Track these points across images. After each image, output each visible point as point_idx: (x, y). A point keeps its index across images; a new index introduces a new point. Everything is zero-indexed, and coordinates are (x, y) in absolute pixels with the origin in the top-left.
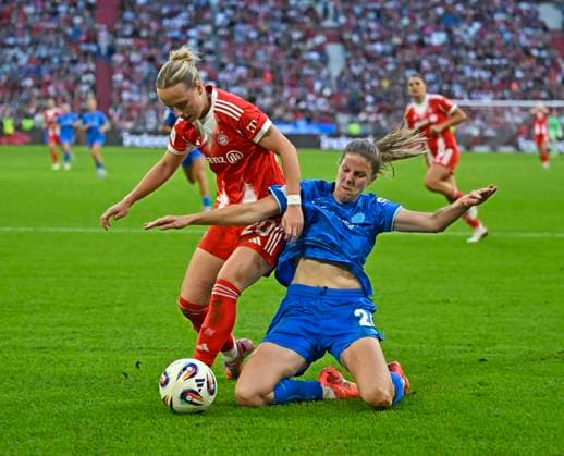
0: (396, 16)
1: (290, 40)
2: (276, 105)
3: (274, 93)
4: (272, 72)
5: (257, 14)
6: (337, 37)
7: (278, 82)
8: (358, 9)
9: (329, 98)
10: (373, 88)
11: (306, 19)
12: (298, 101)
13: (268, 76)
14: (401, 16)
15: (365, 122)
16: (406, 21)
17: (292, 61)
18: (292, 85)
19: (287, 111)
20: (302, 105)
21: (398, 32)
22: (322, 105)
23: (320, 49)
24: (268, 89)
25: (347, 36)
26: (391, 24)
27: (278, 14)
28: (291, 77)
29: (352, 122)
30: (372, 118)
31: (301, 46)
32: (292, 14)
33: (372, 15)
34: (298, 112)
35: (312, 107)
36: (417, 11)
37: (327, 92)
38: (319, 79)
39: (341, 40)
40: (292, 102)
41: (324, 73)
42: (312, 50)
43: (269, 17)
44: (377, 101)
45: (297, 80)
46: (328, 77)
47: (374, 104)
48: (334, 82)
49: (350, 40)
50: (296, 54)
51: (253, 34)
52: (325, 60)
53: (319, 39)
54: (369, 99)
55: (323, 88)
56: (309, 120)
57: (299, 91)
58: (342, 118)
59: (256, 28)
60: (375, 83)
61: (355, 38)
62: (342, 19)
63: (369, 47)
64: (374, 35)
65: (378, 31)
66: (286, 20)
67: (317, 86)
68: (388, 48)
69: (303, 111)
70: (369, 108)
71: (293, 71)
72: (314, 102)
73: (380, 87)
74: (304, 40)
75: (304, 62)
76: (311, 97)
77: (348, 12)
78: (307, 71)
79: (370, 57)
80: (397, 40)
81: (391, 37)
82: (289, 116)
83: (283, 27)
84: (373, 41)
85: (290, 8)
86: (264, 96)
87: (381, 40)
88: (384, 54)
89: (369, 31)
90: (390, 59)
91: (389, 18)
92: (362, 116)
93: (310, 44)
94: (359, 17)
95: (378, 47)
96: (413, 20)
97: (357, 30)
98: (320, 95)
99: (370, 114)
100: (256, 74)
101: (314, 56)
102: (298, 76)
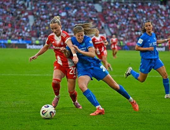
0: (50, 7)
1: (17, 14)
2: (12, 34)
3: (12, 30)
4: (11, 24)
5: (6, 6)
6: (31, 13)
7: (13, 27)
8: (38, 5)
9: (29, 32)
10: (43, 29)
11: (22, 7)
12: (19, 33)
13: (10, 25)
14: (52, 7)
15: (40, 40)
16: (53, 9)
17: (17, 21)
18: (17, 28)
19: (15, 36)
20: (21, 34)
21: (51, 12)
22: (27, 34)
23: (26, 17)
24: (10, 29)
25: (35, 13)
26: (49, 9)
27: (13, 6)
28: (17, 26)
29: (36, 40)
30: (43, 39)
31: (20, 16)
32: (17, 6)
33: (43, 7)
34: (19, 37)
35: (24, 35)
36: (57, 5)
37: (29, 30)
38: (26, 26)
39: (33, 14)
40: (17, 33)
41: (28, 24)
42: (24, 17)
43: (10, 7)
44: (45, 33)
45: (19, 26)
46: (29, 26)
47: (43, 34)
48: (31, 27)
49: (36, 14)
50: (19, 19)
51: (5, 12)
52: (28, 20)
53: (26, 14)
54: (42, 33)
55: (27, 29)
56: (23, 39)
57: (20, 30)
58: (33, 39)
59: (6, 10)
60: (44, 28)
61: (38, 14)
62: (33, 8)
63: (42, 17)
64: (43, 13)
65: (45, 11)
66: (15, 8)
67: (26, 29)
68: (48, 17)
69: (21, 36)
70: (42, 36)
71: (18, 24)
72: (25, 34)
73: (45, 29)
74: (21, 14)
75: (21, 21)
76: (23, 32)
77: (35, 6)
78: (22, 24)
79: (42, 20)
80: (51, 15)
81: (49, 14)
82: (16, 38)
83: (15, 10)
84: (43, 15)
85: (17, 4)
86: (8, 32)
87: (46, 14)
88: (46, 19)
89: (42, 11)
90: (48, 20)
91: (48, 8)
92: (40, 38)
93: (23, 15)
94: (39, 7)
95: (45, 17)
96: (56, 8)
97: (38, 11)
98: (26, 31)
99: (42, 37)
100: (6, 24)
101: (24, 19)
102: (19, 25)
